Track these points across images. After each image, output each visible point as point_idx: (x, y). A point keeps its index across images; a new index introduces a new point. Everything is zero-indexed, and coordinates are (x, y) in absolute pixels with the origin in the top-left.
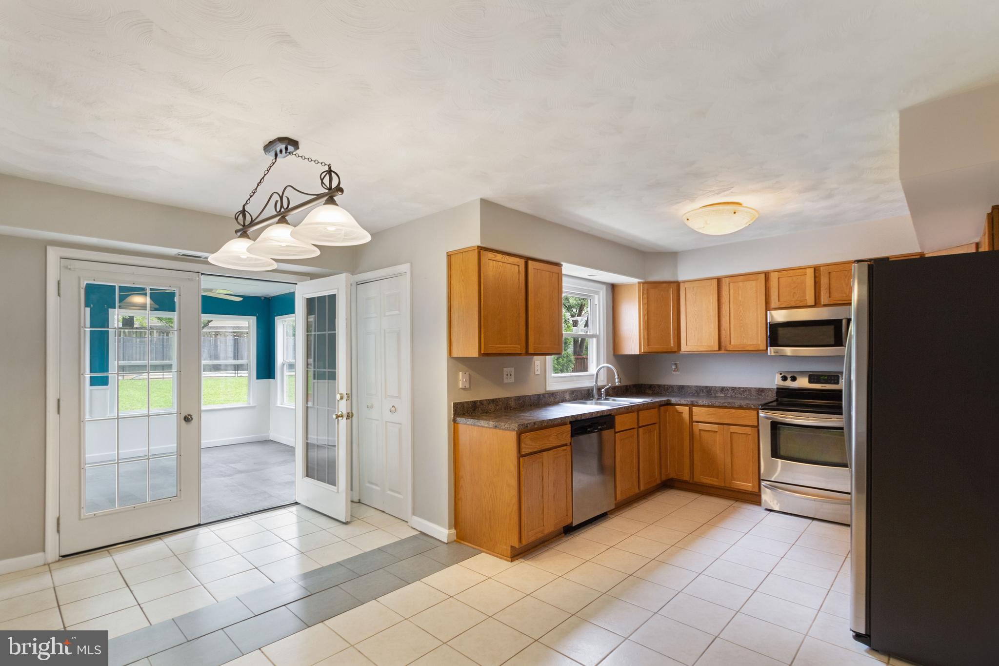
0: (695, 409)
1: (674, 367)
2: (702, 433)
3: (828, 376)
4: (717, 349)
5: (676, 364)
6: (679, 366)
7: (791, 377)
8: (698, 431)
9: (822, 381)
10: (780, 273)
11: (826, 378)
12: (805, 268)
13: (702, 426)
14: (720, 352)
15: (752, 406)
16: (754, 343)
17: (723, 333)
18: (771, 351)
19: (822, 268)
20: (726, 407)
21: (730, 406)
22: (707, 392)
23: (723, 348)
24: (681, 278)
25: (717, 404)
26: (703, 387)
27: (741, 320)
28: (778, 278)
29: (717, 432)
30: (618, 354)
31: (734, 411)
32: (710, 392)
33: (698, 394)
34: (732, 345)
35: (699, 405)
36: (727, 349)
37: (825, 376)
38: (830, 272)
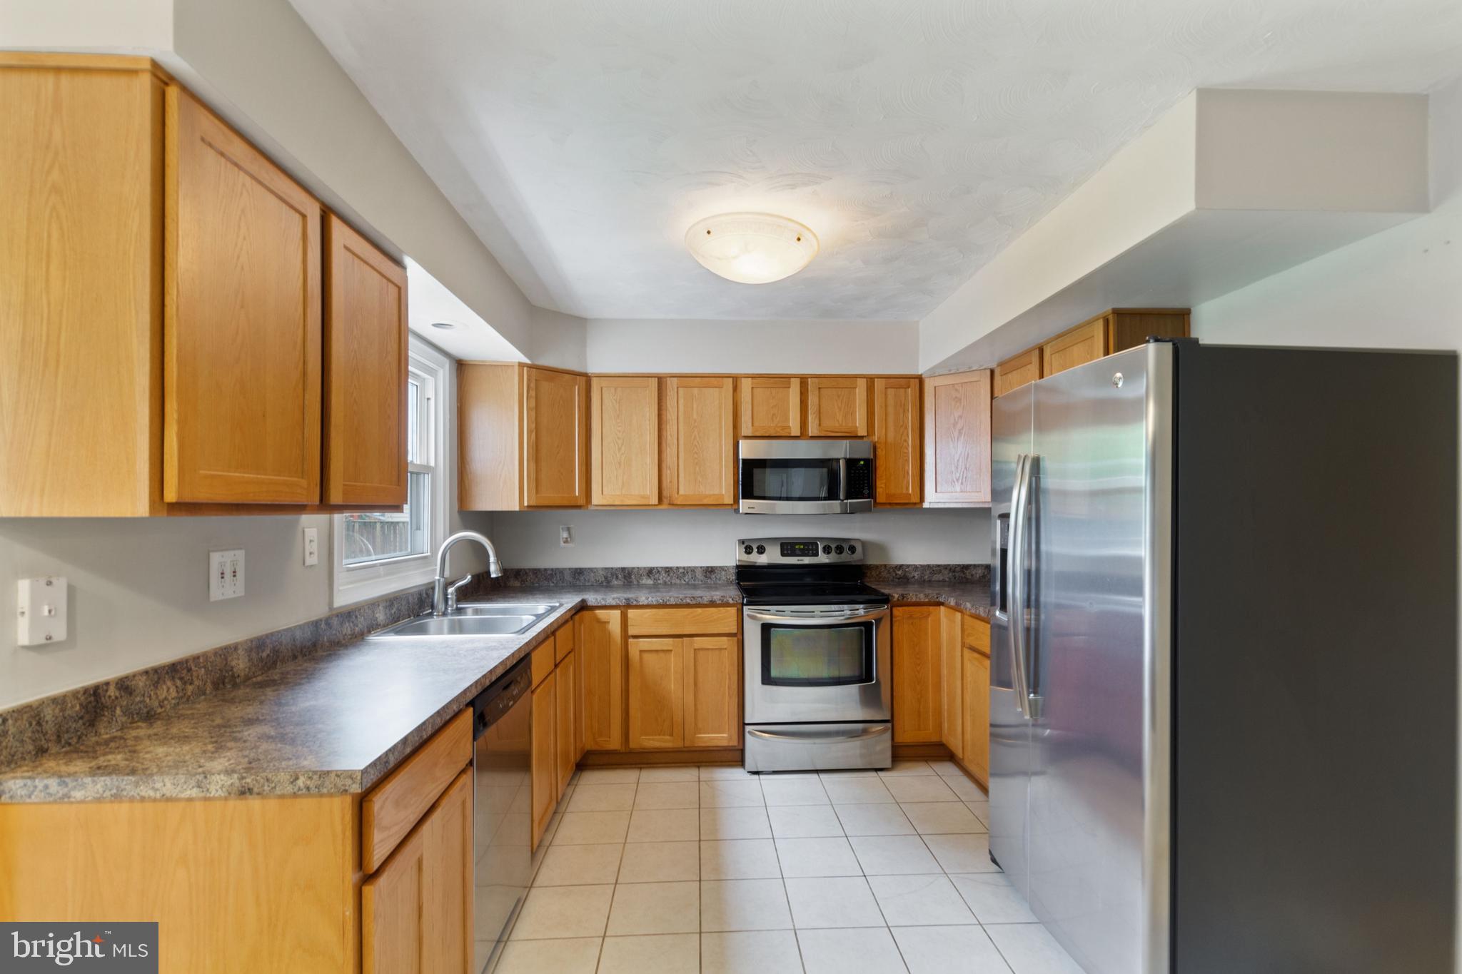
0: (632, 613)
1: (565, 535)
2: (646, 656)
3: (804, 544)
4: (657, 503)
5: (568, 529)
6: (573, 531)
7: (758, 548)
8: (638, 653)
9: (798, 552)
10: (755, 381)
11: (802, 547)
12: (789, 377)
13: (645, 644)
14: (660, 507)
15: (731, 599)
16: (716, 493)
17: (666, 473)
18: (745, 505)
19: (810, 381)
20: (688, 606)
21: (694, 602)
22: (625, 577)
23: (665, 501)
24: (592, 368)
25: (672, 601)
26: (617, 569)
27: (696, 452)
28: (752, 388)
29: (671, 651)
30: (471, 510)
31: (699, 610)
32: (630, 577)
33: (608, 582)
34: (682, 495)
35: (640, 605)
36: (671, 502)
37: (800, 544)
38: (819, 388)
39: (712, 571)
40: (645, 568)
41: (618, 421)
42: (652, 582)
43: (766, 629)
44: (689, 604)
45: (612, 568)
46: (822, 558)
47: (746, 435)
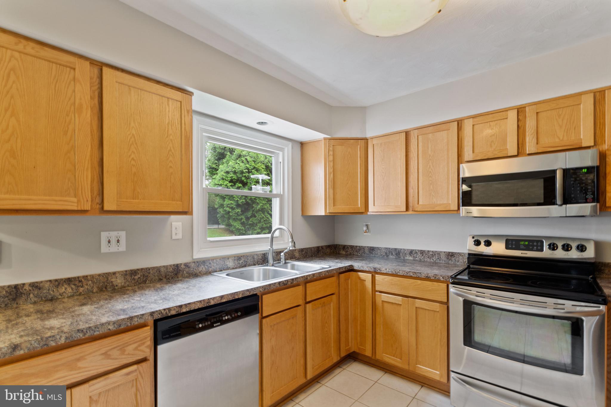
0: (378, 277)
1: (365, 228)
2: (386, 305)
3: (529, 241)
4: (405, 210)
5: (367, 226)
6: (370, 227)
7: (485, 242)
8: (381, 302)
9: (522, 247)
10: (475, 119)
11: (527, 243)
12: (506, 110)
13: (385, 297)
14: (407, 213)
15: (441, 277)
16: (445, 203)
17: (411, 191)
18: (463, 209)
19: (527, 109)
20: (410, 278)
21: (415, 276)
22: (396, 254)
23: (411, 209)
24: (369, 135)
25: (401, 273)
26: (392, 249)
27: (431, 177)
28: (473, 125)
29: (401, 305)
31: (419, 282)
32: (399, 254)
33: (387, 256)
34: (421, 205)
35: (381, 273)
36: (414, 210)
37: (525, 241)
38: (537, 113)
39: (452, 255)
41: (383, 163)
42: (412, 259)
43: (468, 305)
45: (389, 248)
46: (546, 253)
47: (467, 160)
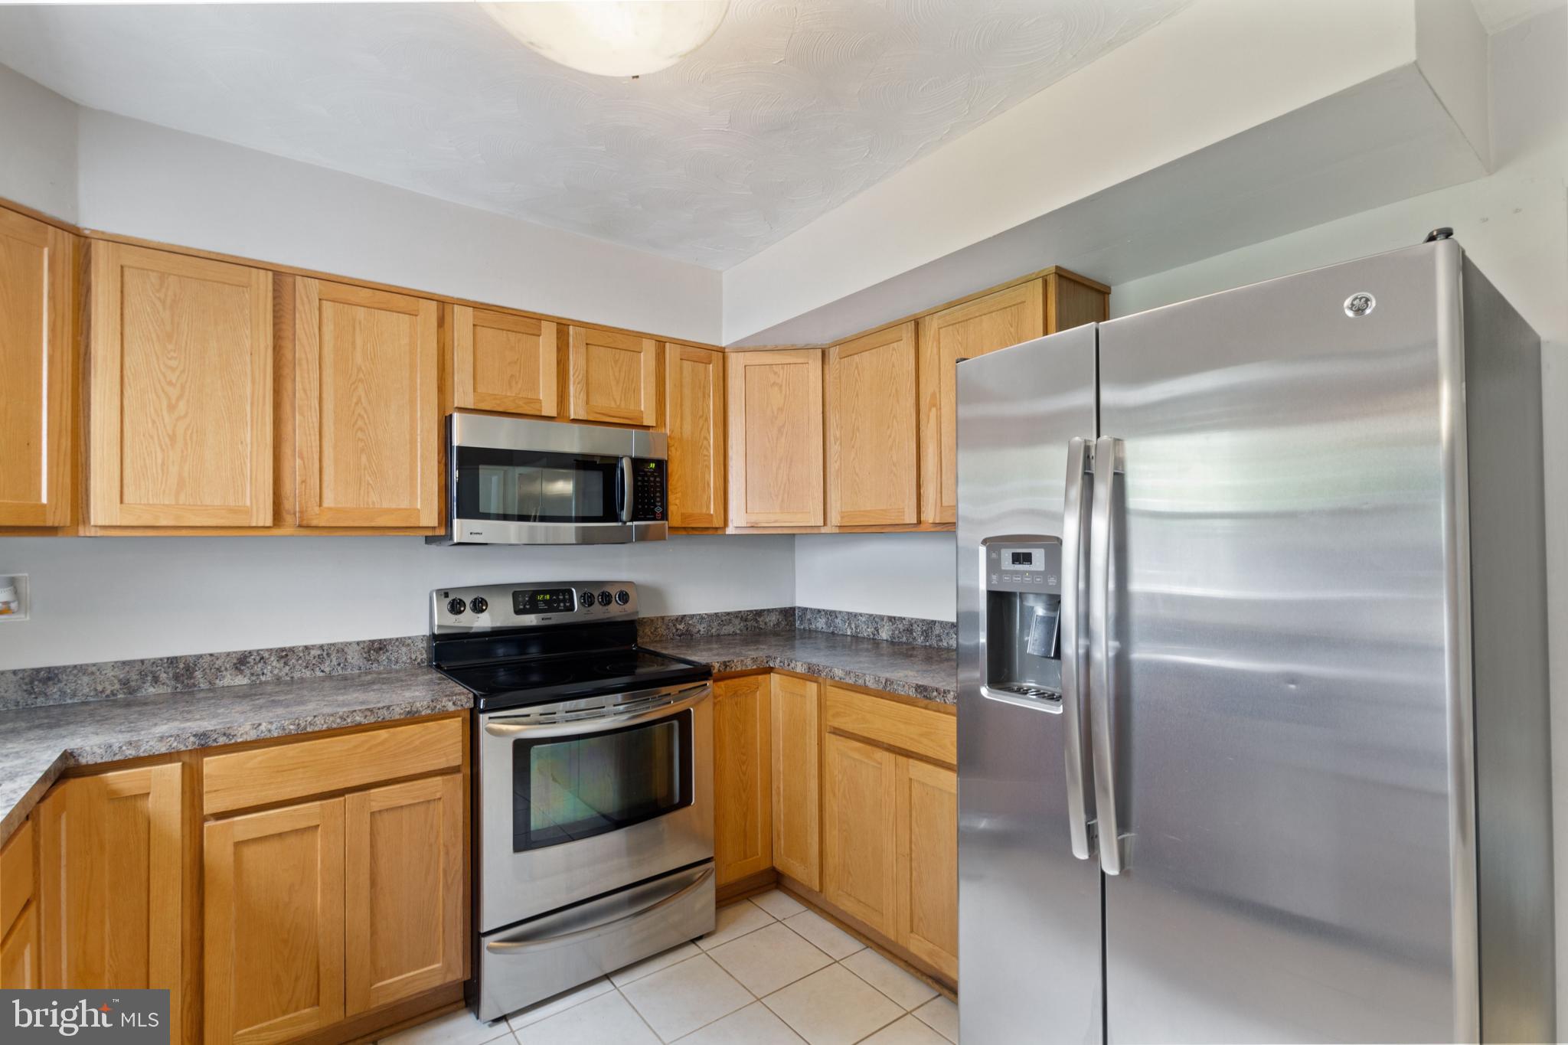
0: (211, 765)
1: (4, 595)
2: (249, 852)
3: (553, 592)
4: (269, 522)
5: (12, 582)
6: (27, 587)
7: (473, 603)
8: (230, 849)
9: (542, 606)
10: (480, 314)
12: (538, 318)
13: (245, 826)
14: (277, 532)
15: (442, 702)
16: (402, 506)
18: (461, 529)
19: (571, 330)
20: (359, 728)
21: (372, 719)
23: (289, 519)
24: (95, 221)
25: (320, 725)
26: (154, 663)
27: (361, 429)
28: (475, 326)
31: (383, 734)
32: (191, 677)
34: (330, 509)
35: (237, 744)
36: (305, 523)
37: (544, 592)
38: (587, 344)
39: (380, 649)
40: (228, 654)
41: (170, 347)
42: (246, 681)
43: (522, 749)
44: (360, 724)
45: (142, 661)
46: (580, 614)
47: (460, 406)
